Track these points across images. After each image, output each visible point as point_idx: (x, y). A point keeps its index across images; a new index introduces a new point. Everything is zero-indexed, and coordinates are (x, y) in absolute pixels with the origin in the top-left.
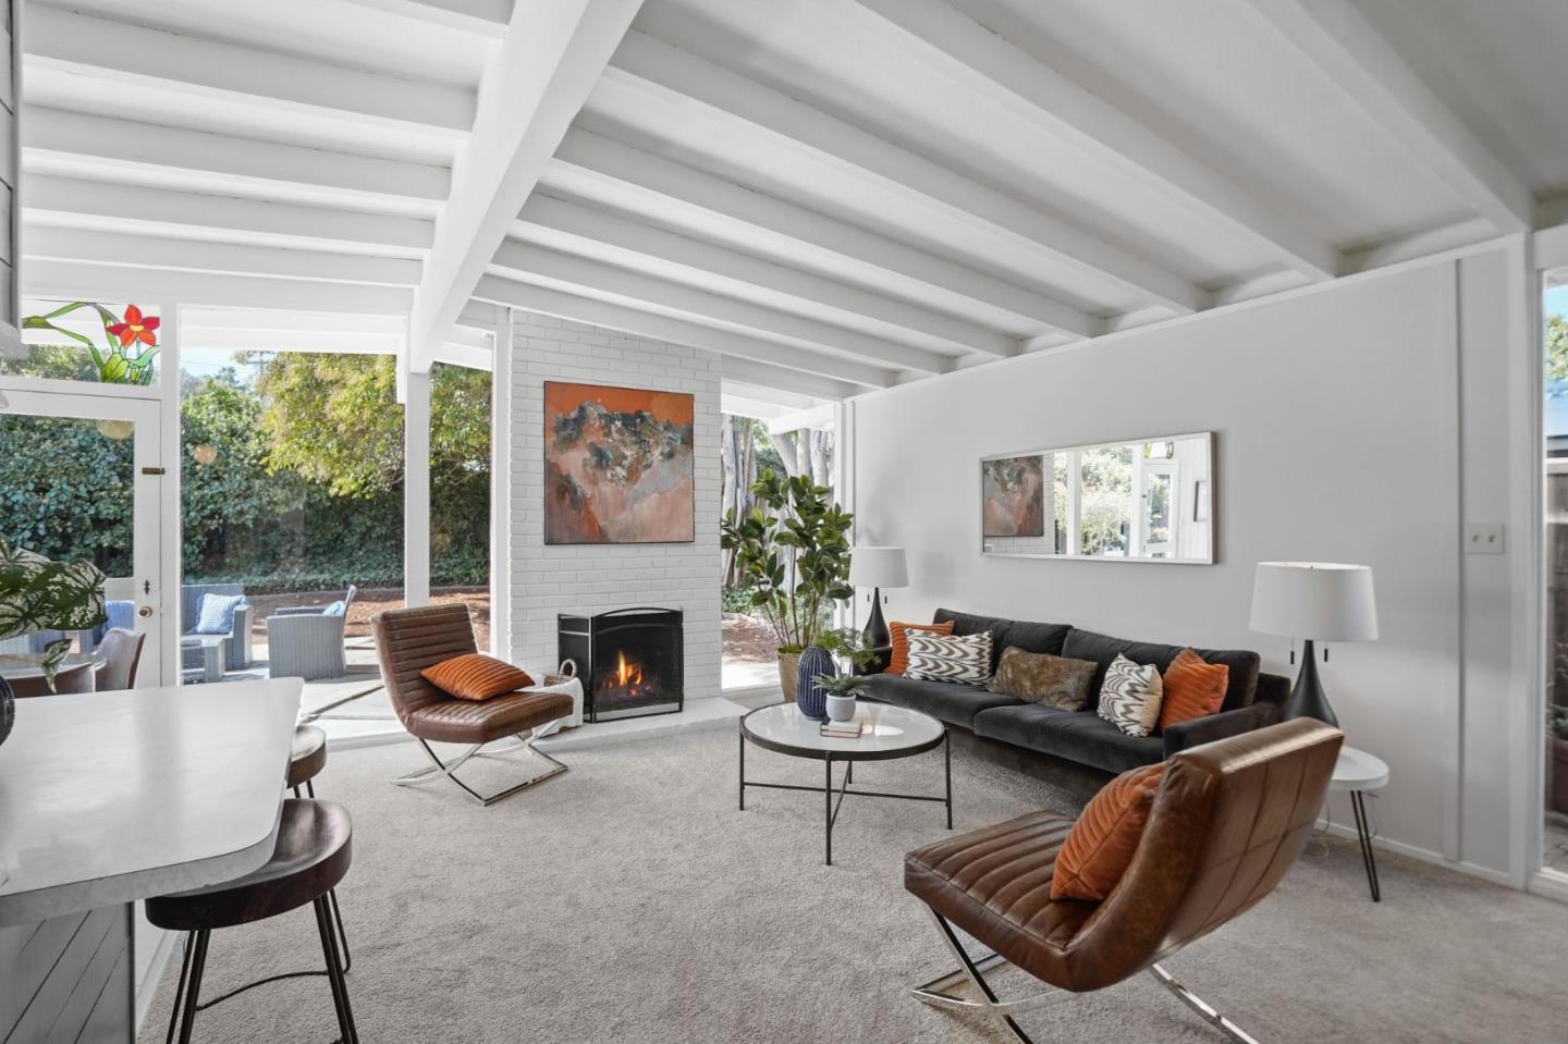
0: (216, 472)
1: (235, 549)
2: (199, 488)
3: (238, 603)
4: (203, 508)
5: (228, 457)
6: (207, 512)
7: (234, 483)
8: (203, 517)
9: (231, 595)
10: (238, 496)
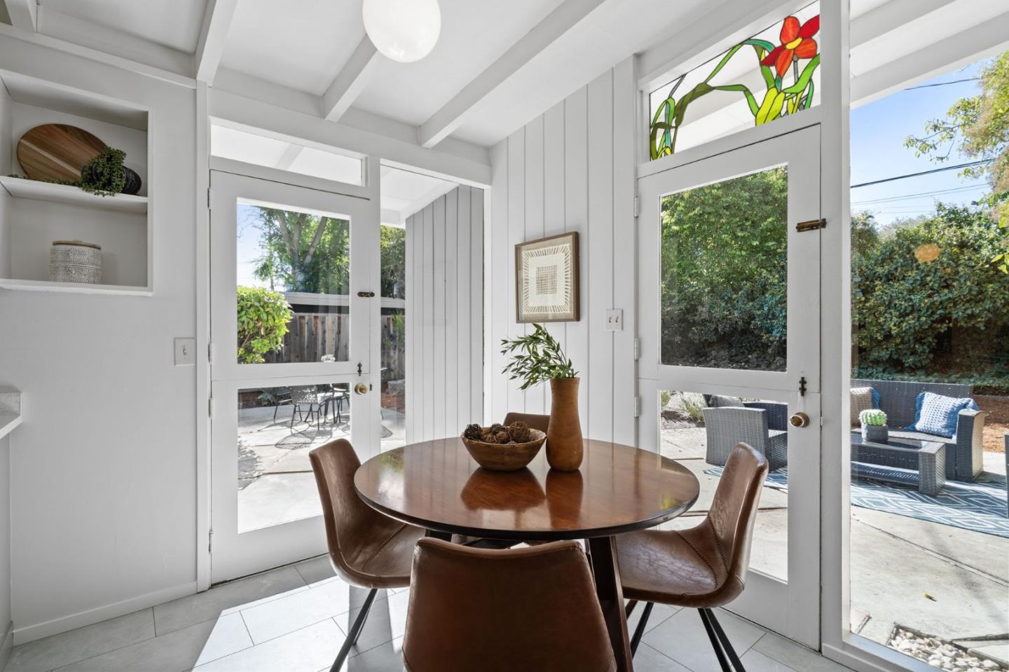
0: (945, 281)
1: (966, 350)
2: (929, 296)
3: (964, 406)
4: (933, 313)
5: (958, 266)
6: (936, 316)
7: (964, 287)
8: (932, 321)
9: (956, 396)
10: (968, 301)
